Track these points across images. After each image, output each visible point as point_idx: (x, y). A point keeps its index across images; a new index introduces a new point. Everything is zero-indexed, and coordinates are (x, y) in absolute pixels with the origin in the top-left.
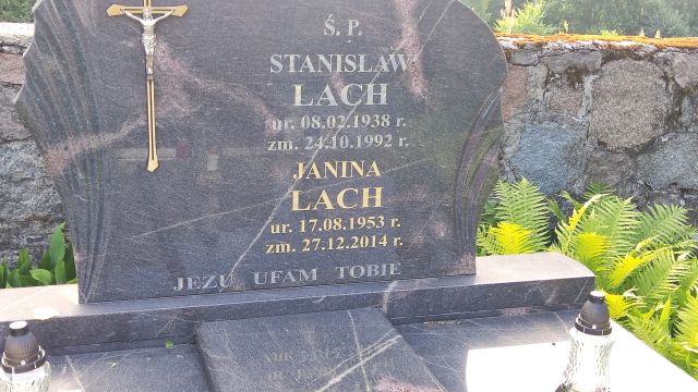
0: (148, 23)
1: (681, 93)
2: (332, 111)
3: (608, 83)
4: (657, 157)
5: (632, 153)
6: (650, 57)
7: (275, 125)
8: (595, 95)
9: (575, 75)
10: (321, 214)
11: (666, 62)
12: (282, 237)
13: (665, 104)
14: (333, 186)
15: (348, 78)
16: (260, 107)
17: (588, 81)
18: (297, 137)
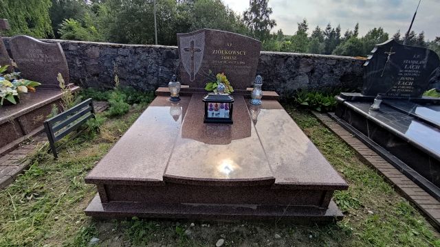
7: (401, 71)
14: (406, 81)
15: (414, 64)
16: (400, 68)
18: (403, 73)
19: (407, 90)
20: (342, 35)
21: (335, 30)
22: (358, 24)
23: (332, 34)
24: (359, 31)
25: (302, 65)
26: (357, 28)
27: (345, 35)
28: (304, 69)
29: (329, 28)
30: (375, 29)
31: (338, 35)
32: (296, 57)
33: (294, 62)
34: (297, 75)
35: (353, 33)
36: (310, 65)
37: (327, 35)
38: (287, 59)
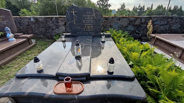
0: (74, 13)
1: (130, 21)
2: (88, 20)
3: (123, 20)
4: (128, 27)
5: (125, 27)
6: (127, 18)
7: (84, 21)
8: (121, 21)
9: (119, 19)
10: (88, 28)
11: (129, 18)
12: (85, 30)
13: (129, 22)
14: (89, 26)
15: (89, 17)
16: (82, 19)
17: (121, 20)
18: (85, 22)
19: (91, 30)
20: (146, 9)
21: (142, 7)
22: (153, 4)
23: (141, 9)
24: (153, 7)
25: (60, 21)
26: (152, 6)
27: (147, 9)
28: (61, 23)
29: (140, 6)
30: (159, 5)
31: (144, 9)
32: (56, 18)
33: (55, 20)
34: (59, 26)
35: (151, 8)
36: (63, 21)
37: (139, 9)
38: (52, 19)
